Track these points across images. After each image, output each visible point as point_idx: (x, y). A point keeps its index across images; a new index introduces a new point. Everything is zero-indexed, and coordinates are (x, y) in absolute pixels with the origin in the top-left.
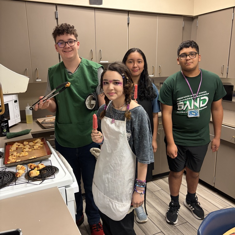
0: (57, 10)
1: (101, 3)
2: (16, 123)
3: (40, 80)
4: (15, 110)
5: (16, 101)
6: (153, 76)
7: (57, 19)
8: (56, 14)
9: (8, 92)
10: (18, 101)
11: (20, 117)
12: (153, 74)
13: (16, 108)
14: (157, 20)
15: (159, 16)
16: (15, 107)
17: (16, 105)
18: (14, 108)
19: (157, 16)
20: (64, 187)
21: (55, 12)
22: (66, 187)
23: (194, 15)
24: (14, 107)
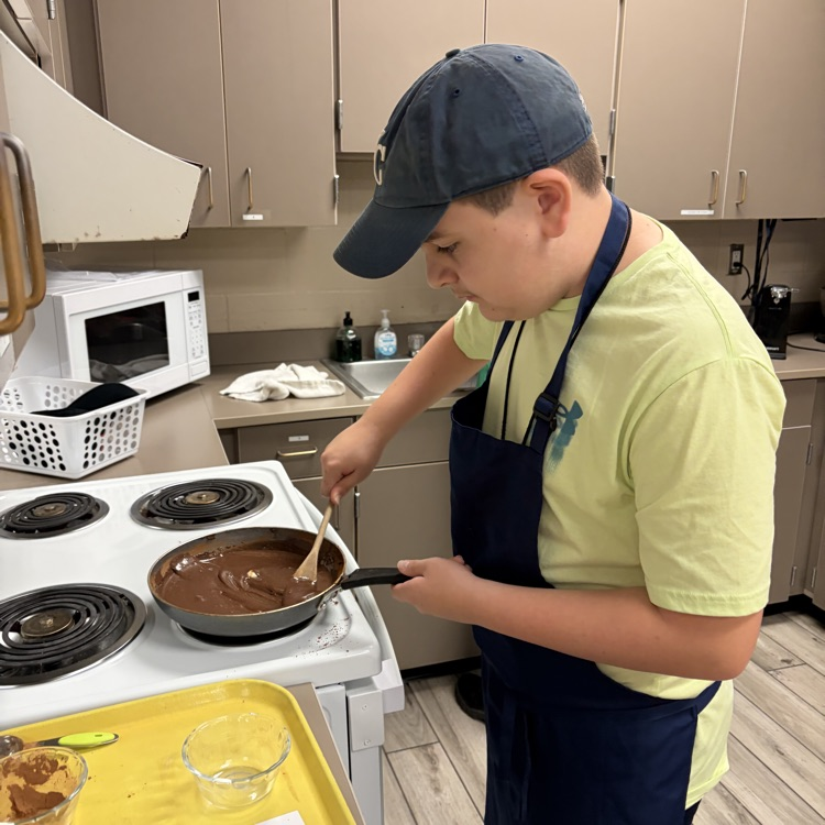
2: (193, 379)
3: (259, 217)
4: (189, 328)
5: (193, 297)
6: (711, 212)
9: (99, 235)
10: (202, 296)
11: (206, 357)
12: (710, 207)
13: (196, 323)
16: (191, 318)
17: (196, 309)
18: (188, 322)
20: (343, 687)
22: (349, 685)
24: (187, 318)
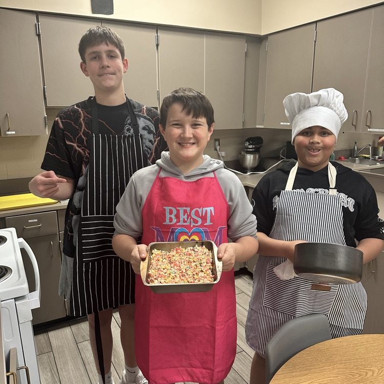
0: (38, 22)
1: (111, 13)
7: (39, 35)
8: (37, 27)
14: (205, 40)
15: (206, 34)
19: (203, 34)
20: (14, 300)
21: (36, 24)
23: (262, 34)
